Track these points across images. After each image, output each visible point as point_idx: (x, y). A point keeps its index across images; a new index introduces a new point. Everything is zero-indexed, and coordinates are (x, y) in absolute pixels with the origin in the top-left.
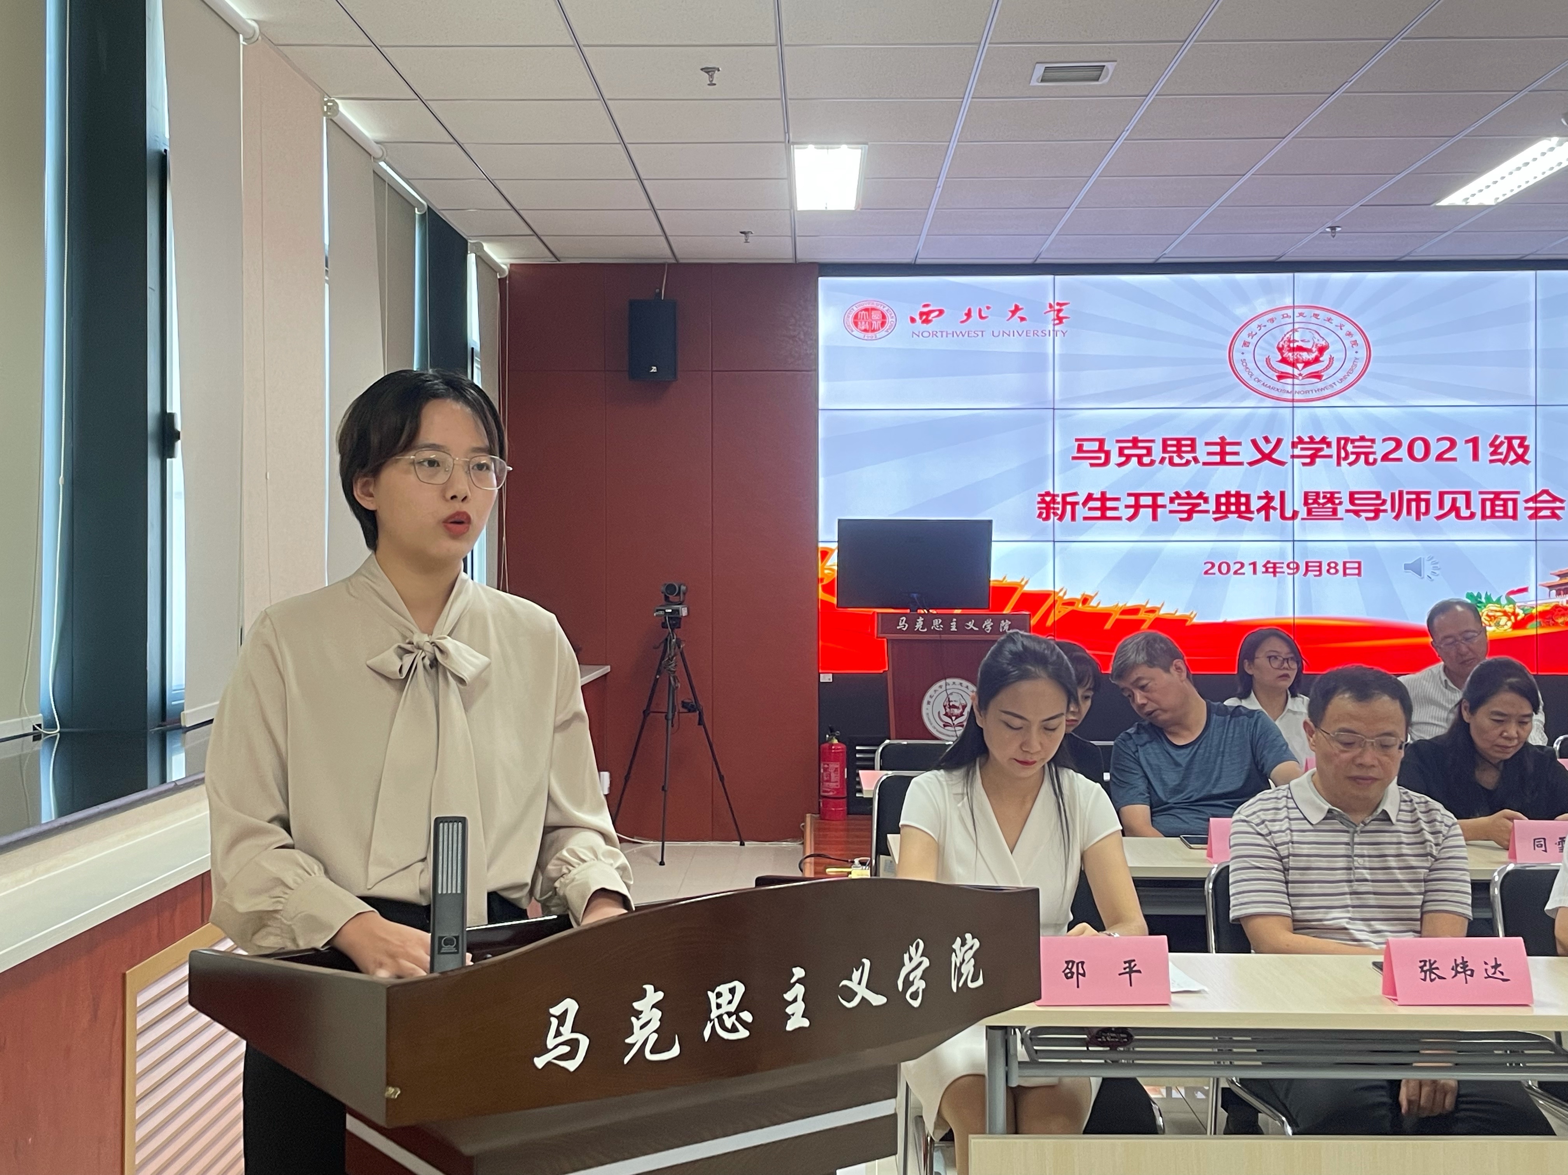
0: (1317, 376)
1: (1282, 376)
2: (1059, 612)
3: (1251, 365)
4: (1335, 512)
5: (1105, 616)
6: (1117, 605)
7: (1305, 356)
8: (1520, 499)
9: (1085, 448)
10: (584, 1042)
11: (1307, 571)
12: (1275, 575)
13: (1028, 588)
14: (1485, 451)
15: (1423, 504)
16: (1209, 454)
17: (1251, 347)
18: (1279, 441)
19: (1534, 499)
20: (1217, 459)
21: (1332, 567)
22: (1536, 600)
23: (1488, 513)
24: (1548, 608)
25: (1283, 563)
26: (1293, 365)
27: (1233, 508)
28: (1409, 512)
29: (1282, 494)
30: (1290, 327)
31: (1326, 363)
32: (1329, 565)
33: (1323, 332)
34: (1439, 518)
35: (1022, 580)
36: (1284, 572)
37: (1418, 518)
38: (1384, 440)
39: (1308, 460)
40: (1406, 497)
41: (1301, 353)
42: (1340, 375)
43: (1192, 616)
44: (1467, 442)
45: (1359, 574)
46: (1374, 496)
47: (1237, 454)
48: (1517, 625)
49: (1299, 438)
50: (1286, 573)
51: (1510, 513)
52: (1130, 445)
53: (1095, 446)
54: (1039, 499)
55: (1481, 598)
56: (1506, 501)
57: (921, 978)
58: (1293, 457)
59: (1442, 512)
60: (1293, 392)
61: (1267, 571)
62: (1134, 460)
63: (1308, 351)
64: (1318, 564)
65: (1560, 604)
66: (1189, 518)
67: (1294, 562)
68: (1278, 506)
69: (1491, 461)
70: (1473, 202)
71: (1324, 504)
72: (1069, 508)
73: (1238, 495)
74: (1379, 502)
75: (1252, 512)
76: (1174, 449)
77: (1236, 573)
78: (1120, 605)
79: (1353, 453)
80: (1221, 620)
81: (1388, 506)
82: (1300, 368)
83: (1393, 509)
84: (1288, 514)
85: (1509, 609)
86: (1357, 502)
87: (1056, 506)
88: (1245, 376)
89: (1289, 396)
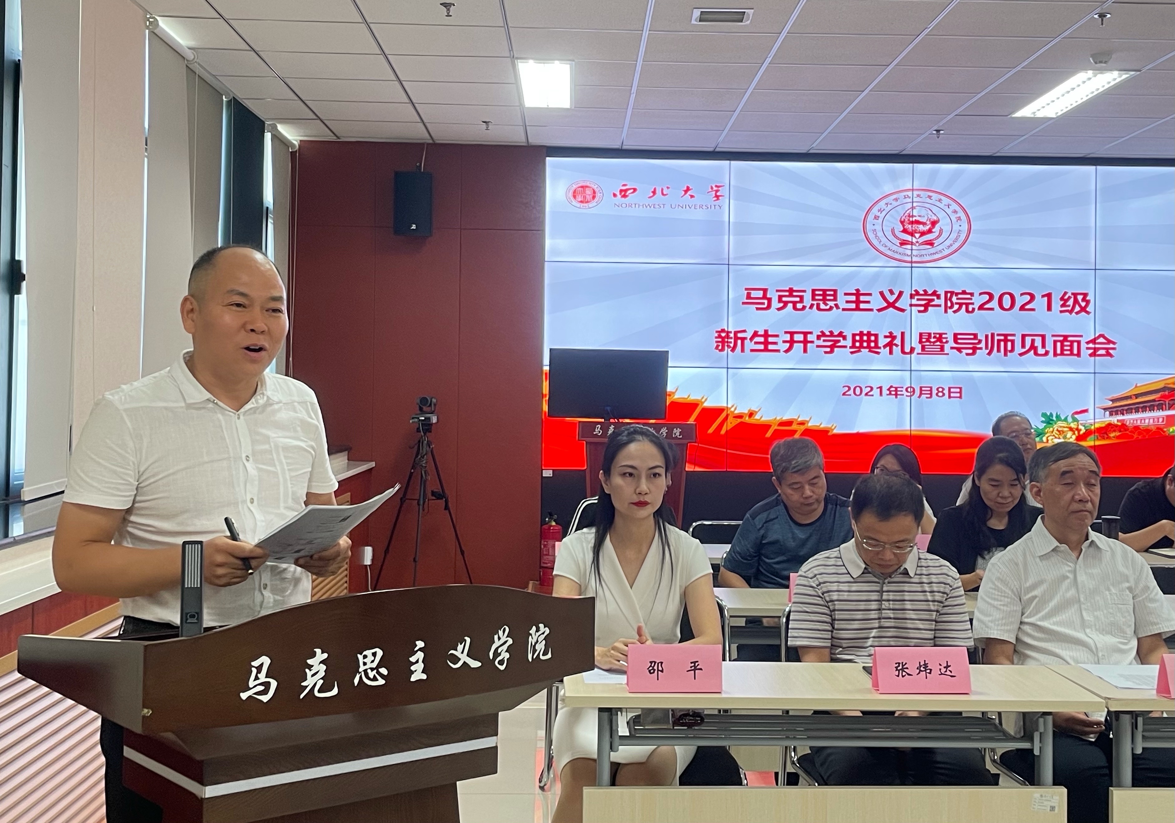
0: (930, 243)
1: (903, 243)
2: (731, 424)
3: (880, 234)
4: (942, 349)
5: (766, 427)
6: (776, 418)
7: (921, 228)
8: (1083, 340)
9: (752, 296)
10: (274, 684)
11: (921, 394)
12: (896, 397)
13: (707, 404)
14: (1056, 304)
15: (1009, 344)
16: (847, 302)
17: (880, 220)
18: (901, 294)
19: (1093, 341)
20: (853, 306)
21: (940, 391)
22: (1094, 419)
23: (1059, 351)
24: (1103, 425)
25: (903, 387)
26: (912, 234)
27: (865, 344)
28: (999, 350)
29: (903, 334)
30: (910, 205)
31: (937, 234)
32: (937, 389)
33: (935, 209)
34: (1021, 354)
35: (703, 398)
36: (903, 395)
37: (1005, 354)
38: (981, 294)
39: (922, 308)
40: (996, 338)
41: (918, 226)
42: (948, 243)
43: (833, 428)
44: (1043, 296)
45: (960, 397)
46: (972, 337)
47: (868, 302)
48: (1080, 438)
49: (916, 291)
50: (905, 395)
51: (1075, 352)
52: (787, 294)
53: (760, 294)
54: (716, 335)
55: (1052, 417)
56: (1072, 342)
57: (506, 652)
58: (911, 305)
59: (1024, 350)
60: (911, 256)
61: (890, 394)
62: (790, 306)
63: (924, 224)
64: (929, 389)
65: (1112, 422)
66: (832, 352)
67: (911, 387)
68: (899, 344)
69: (1061, 312)
70: (1039, 115)
71: (934, 342)
72: (739, 342)
73: (869, 334)
74: (976, 341)
75: (880, 348)
76: (821, 298)
77: (866, 394)
78: (778, 418)
79: (956, 303)
80: (854, 431)
81: (983, 345)
82: (917, 237)
83: (987, 348)
84: (907, 349)
85: (1073, 425)
86: (959, 341)
87: (729, 340)
88: (875, 242)
89: (909, 259)
